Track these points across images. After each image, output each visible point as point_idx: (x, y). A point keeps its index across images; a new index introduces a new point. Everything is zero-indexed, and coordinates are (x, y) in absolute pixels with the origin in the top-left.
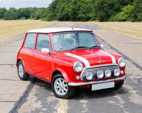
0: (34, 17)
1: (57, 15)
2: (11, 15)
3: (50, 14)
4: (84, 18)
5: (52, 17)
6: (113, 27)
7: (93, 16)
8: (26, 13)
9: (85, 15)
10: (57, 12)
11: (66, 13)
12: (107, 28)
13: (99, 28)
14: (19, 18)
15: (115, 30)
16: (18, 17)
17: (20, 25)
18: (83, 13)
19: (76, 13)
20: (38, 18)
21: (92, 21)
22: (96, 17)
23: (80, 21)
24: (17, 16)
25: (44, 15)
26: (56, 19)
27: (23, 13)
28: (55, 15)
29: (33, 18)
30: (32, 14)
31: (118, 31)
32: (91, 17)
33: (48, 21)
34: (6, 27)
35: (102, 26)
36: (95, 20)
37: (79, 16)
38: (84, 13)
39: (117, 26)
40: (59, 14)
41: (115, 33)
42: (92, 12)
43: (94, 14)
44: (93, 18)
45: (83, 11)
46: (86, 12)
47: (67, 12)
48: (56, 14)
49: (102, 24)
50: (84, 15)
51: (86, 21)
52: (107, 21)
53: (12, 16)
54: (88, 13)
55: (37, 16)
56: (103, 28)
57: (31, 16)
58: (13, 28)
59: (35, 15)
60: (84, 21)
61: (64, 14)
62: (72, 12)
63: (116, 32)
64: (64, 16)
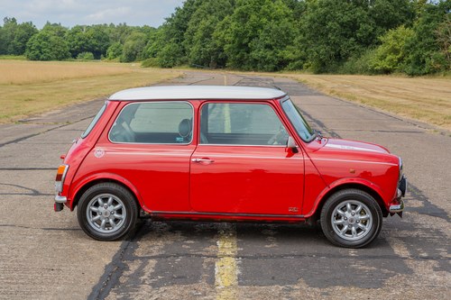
0: (119, 54)
1: (190, 51)
2: (50, 46)
3: (168, 46)
4: (268, 63)
5: (174, 55)
6: (352, 90)
7: (296, 56)
8: (94, 42)
9: (272, 52)
10: (191, 43)
11: (215, 46)
12: (332, 92)
13: (311, 93)
14: (74, 54)
15: (355, 99)
16: (70, 51)
17: (85, 77)
18: (265, 48)
19: (246, 45)
20: (131, 58)
21: (293, 70)
22: (304, 59)
23: (256, 71)
24: (68, 48)
25: (149, 50)
26: (187, 61)
27: (87, 42)
28: (184, 51)
29: (115, 56)
30: (114, 45)
31: (363, 102)
32: (289, 60)
33: (163, 66)
34: (44, 82)
35: (320, 86)
36: (300, 67)
37: (254, 54)
38: (268, 47)
39: (363, 88)
40: (195, 48)
41: (355, 105)
42: (292, 44)
43: (298, 51)
44: (294, 61)
45: (267, 42)
46: (276, 45)
47: (218, 43)
48: (186, 48)
49: (322, 81)
50: (269, 54)
51: (275, 70)
52: (335, 72)
53: (51, 49)
54: (282, 47)
55: (129, 51)
56: (323, 91)
57: (109, 49)
58: (64, 85)
59: (123, 47)
60: (267, 71)
61: (209, 47)
62: (234, 42)
63: (358, 102)
64: (211, 53)
